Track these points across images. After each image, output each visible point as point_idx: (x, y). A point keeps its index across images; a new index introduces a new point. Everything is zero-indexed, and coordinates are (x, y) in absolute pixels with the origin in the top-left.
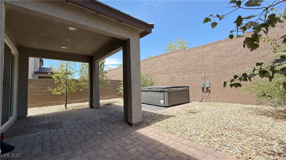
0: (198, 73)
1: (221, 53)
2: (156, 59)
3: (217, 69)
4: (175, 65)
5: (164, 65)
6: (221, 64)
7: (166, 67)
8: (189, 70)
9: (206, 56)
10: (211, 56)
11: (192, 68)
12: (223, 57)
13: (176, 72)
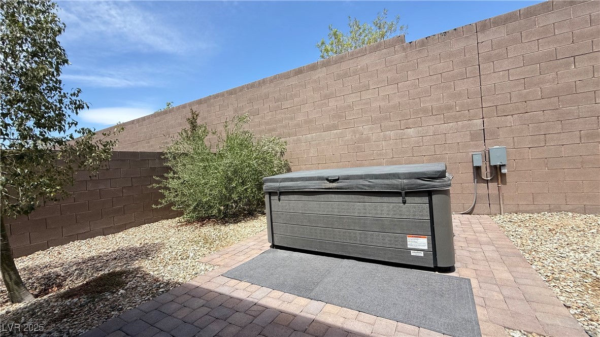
0: (456, 119)
1: (552, 48)
2: (294, 81)
3: (533, 103)
4: (366, 95)
5: (327, 97)
6: (548, 85)
7: (332, 103)
8: (425, 111)
9: (489, 59)
10: (510, 60)
11: (435, 104)
12: (558, 62)
13: (373, 121)
